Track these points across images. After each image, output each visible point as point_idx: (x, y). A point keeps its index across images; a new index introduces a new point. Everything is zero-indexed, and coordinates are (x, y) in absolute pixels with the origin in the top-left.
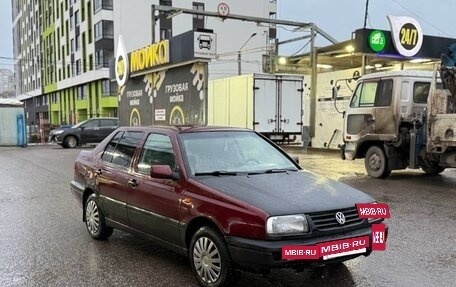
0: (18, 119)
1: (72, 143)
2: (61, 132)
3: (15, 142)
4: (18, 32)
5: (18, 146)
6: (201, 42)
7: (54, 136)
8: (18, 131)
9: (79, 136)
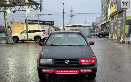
0: (89, 30)
1: (101, 36)
2: (98, 33)
3: (88, 36)
4: (102, 6)
5: (89, 37)
6: (124, 3)
7: (96, 34)
8: (89, 33)
9: (103, 34)
